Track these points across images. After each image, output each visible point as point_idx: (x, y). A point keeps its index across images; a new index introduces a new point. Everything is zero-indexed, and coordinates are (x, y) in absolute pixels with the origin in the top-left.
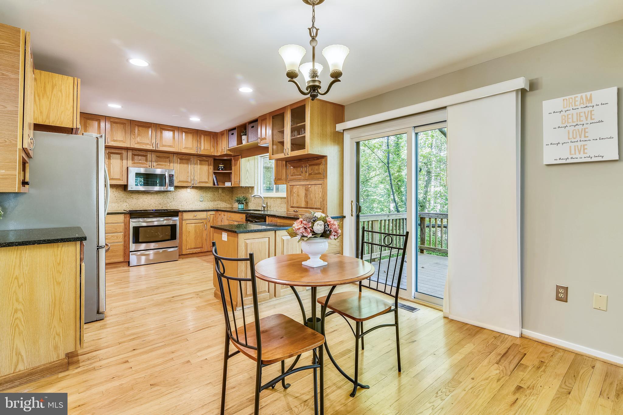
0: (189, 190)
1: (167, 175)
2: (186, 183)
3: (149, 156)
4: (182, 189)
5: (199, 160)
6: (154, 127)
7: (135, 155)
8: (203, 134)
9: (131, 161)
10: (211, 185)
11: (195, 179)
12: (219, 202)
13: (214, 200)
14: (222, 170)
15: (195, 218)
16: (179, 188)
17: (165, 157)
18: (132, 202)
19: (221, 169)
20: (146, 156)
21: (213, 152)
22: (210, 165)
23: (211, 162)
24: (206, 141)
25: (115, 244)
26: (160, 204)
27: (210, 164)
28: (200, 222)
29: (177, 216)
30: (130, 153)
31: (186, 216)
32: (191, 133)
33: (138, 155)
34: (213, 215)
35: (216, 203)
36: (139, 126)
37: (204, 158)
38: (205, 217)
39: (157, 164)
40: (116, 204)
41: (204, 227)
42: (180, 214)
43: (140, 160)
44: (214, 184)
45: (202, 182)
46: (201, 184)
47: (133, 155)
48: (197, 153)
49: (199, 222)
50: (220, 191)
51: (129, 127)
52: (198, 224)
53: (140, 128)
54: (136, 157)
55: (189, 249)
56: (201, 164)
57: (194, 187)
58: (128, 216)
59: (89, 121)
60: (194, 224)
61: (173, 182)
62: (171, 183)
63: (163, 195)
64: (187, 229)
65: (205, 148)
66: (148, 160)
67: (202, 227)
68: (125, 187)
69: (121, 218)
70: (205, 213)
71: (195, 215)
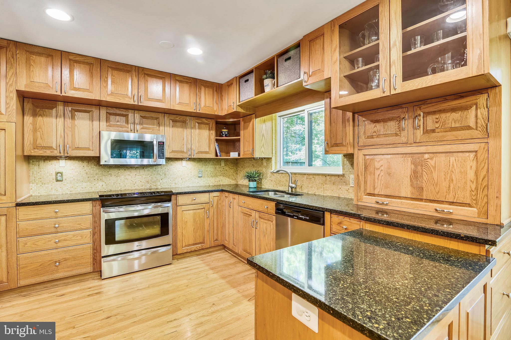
0: (184, 163)
1: (155, 143)
2: (181, 154)
3: (131, 115)
4: (175, 162)
5: (198, 123)
6: (135, 71)
7: (111, 114)
8: (203, 85)
9: (105, 123)
10: (213, 156)
11: (192, 148)
12: (221, 177)
13: (216, 176)
14: (226, 136)
15: (193, 202)
16: (172, 161)
17: (152, 118)
19: (224, 135)
20: (126, 116)
21: (217, 110)
22: (212, 130)
23: (212, 125)
24: (207, 95)
25: (78, 247)
27: (212, 128)
28: (201, 208)
29: (170, 200)
30: (103, 110)
31: (181, 200)
32: (187, 83)
33: (115, 114)
34: (217, 197)
35: (217, 179)
36: (113, 69)
37: (204, 120)
38: (207, 201)
39: (141, 127)
41: (206, 214)
42: (173, 197)
43: (118, 121)
44: (217, 155)
45: (202, 152)
46: (200, 154)
47: (108, 114)
48: (195, 111)
49: (199, 208)
50: (223, 164)
51: (99, 69)
52: (198, 210)
53: (115, 73)
54: (112, 117)
55: (186, 246)
56: (199, 128)
57: (190, 159)
58: (98, 203)
59: (34, 56)
60: (192, 211)
61: (163, 153)
62: (161, 154)
63: (151, 170)
64: (183, 218)
65: (206, 104)
66: (130, 121)
67: (204, 215)
68: (96, 160)
69: (88, 207)
70: (207, 195)
71: (194, 198)
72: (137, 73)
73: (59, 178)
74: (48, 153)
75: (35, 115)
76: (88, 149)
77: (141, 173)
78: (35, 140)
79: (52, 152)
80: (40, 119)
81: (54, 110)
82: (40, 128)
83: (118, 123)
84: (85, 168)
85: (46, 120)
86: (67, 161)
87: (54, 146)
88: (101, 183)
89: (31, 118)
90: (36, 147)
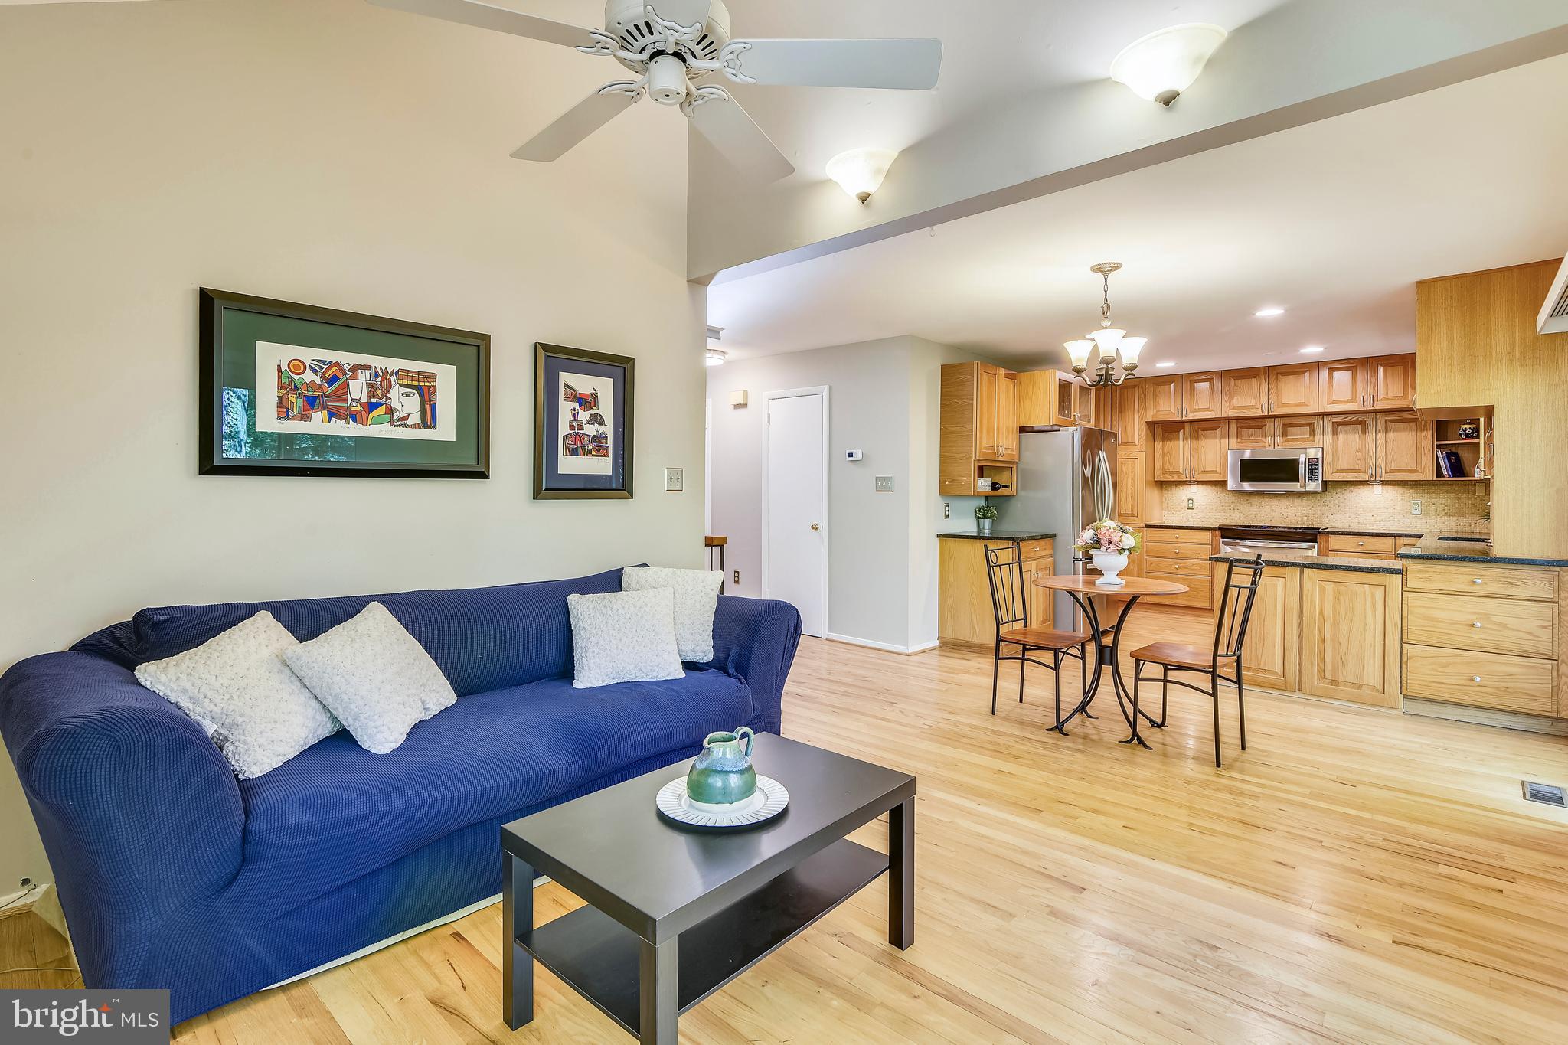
0: (1376, 489)
1: (1302, 459)
2: (1355, 474)
4: (1355, 487)
5: (1391, 420)
6: (1264, 373)
7: (1242, 428)
8: (1379, 365)
9: (1235, 440)
10: (1428, 475)
11: (1377, 464)
15: (1360, 549)
16: (1352, 485)
17: (1303, 426)
18: (1249, 511)
22: (1425, 428)
24: (1389, 378)
26: (1307, 517)
29: (1315, 541)
30: (1233, 426)
31: (1335, 542)
32: (1348, 368)
33: (1249, 427)
36: (1236, 378)
37: (1404, 415)
38: (1391, 550)
39: (1285, 439)
40: (1223, 514)
42: (1321, 539)
43: (1252, 435)
44: (1439, 473)
45: (1400, 471)
46: (1397, 474)
47: (1240, 428)
48: (1365, 408)
51: (1219, 383)
53: (1239, 382)
54: (1244, 432)
56: (1397, 429)
57: (1384, 483)
58: (1219, 533)
61: (1317, 474)
62: (1313, 475)
65: (1389, 394)
66: (1268, 434)
68: (1222, 484)
69: (1207, 536)
70: (1390, 540)
71: (1361, 543)
72: (1266, 376)
73: (1190, 505)
74: (1175, 478)
75: (1164, 440)
76: (1215, 472)
77: (1296, 503)
78: (1164, 465)
79: (1178, 477)
80: (1168, 443)
81: (1181, 433)
82: (1168, 452)
83: (1252, 438)
84: (1219, 495)
85: (1174, 443)
86: (1199, 486)
87: (1181, 471)
88: (1238, 514)
89: (1161, 443)
90: (1165, 472)
